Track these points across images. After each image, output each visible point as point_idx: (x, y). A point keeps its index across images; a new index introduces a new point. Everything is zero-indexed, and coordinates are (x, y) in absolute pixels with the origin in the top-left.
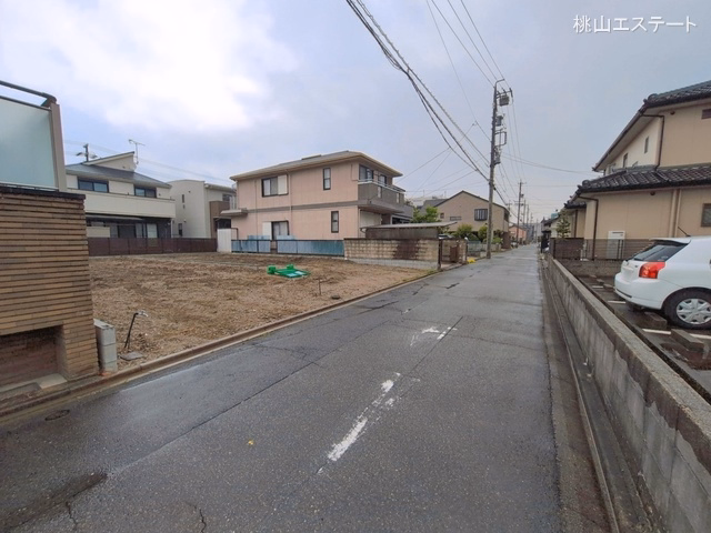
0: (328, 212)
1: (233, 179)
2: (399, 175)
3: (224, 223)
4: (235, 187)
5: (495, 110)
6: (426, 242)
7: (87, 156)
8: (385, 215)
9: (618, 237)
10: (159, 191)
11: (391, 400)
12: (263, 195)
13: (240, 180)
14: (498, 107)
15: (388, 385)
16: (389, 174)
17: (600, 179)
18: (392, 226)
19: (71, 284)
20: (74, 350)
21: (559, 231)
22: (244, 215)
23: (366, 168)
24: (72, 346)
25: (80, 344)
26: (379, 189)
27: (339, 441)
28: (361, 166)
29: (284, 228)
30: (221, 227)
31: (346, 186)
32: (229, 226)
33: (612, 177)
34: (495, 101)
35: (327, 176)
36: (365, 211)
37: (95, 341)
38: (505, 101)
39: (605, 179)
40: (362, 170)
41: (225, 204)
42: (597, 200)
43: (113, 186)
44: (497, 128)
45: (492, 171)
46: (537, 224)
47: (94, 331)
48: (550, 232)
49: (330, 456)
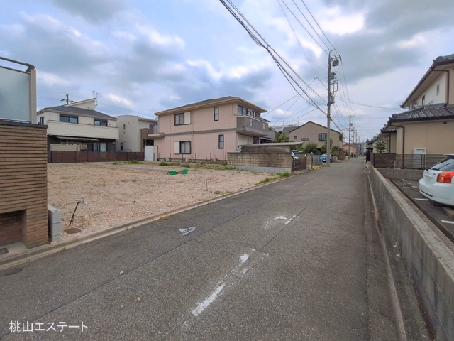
0: (217, 135)
1: (156, 114)
2: (265, 111)
3: (150, 142)
4: (157, 119)
5: (330, 69)
6: (283, 155)
7: (67, 101)
8: (255, 138)
9: (421, 153)
10: (109, 122)
11: (245, 269)
12: (175, 125)
13: (160, 115)
14: (332, 67)
15: (244, 258)
16: (258, 111)
17: (406, 113)
18: (260, 144)
19: (34, 183)
20: (32, 227)
21: (378, 148)
22: (162, 137)
23: (242, 107)
24: (32, 223)
25: (38, 222)
26: (251, 120)
27: (202, 301)
28: (238, 105)
29: (188, 146)
30: (147, 145)
31: (229, 118)
32: (152, 144)
33: (414, 112)
34: (329, 63)
35: (216, 112)
36: (242, 134)
37: (47, 220)
38: (336, 63)
39: (408, 113)
40: (240, 108)
41: (151, 130)
42: (404, 128)
43: (81, 119)
44: (332, 81)
45: (329, 109)
46: (363, 143)
47: (47, 214)
48: (372, 149)
49: (194, 312)
